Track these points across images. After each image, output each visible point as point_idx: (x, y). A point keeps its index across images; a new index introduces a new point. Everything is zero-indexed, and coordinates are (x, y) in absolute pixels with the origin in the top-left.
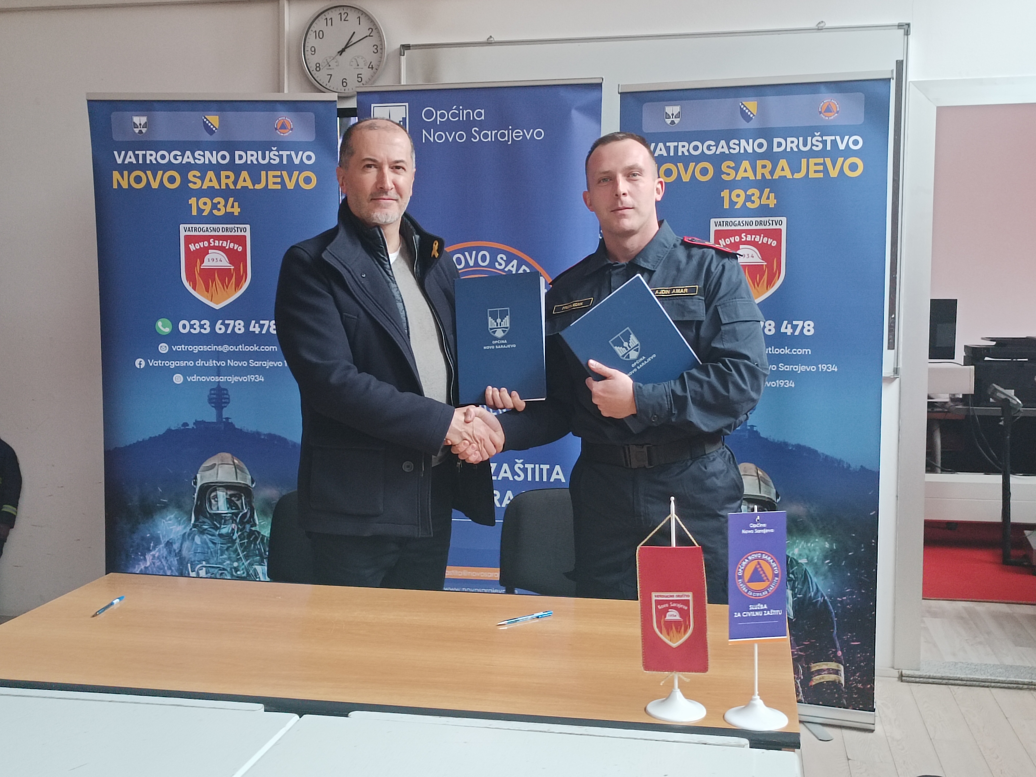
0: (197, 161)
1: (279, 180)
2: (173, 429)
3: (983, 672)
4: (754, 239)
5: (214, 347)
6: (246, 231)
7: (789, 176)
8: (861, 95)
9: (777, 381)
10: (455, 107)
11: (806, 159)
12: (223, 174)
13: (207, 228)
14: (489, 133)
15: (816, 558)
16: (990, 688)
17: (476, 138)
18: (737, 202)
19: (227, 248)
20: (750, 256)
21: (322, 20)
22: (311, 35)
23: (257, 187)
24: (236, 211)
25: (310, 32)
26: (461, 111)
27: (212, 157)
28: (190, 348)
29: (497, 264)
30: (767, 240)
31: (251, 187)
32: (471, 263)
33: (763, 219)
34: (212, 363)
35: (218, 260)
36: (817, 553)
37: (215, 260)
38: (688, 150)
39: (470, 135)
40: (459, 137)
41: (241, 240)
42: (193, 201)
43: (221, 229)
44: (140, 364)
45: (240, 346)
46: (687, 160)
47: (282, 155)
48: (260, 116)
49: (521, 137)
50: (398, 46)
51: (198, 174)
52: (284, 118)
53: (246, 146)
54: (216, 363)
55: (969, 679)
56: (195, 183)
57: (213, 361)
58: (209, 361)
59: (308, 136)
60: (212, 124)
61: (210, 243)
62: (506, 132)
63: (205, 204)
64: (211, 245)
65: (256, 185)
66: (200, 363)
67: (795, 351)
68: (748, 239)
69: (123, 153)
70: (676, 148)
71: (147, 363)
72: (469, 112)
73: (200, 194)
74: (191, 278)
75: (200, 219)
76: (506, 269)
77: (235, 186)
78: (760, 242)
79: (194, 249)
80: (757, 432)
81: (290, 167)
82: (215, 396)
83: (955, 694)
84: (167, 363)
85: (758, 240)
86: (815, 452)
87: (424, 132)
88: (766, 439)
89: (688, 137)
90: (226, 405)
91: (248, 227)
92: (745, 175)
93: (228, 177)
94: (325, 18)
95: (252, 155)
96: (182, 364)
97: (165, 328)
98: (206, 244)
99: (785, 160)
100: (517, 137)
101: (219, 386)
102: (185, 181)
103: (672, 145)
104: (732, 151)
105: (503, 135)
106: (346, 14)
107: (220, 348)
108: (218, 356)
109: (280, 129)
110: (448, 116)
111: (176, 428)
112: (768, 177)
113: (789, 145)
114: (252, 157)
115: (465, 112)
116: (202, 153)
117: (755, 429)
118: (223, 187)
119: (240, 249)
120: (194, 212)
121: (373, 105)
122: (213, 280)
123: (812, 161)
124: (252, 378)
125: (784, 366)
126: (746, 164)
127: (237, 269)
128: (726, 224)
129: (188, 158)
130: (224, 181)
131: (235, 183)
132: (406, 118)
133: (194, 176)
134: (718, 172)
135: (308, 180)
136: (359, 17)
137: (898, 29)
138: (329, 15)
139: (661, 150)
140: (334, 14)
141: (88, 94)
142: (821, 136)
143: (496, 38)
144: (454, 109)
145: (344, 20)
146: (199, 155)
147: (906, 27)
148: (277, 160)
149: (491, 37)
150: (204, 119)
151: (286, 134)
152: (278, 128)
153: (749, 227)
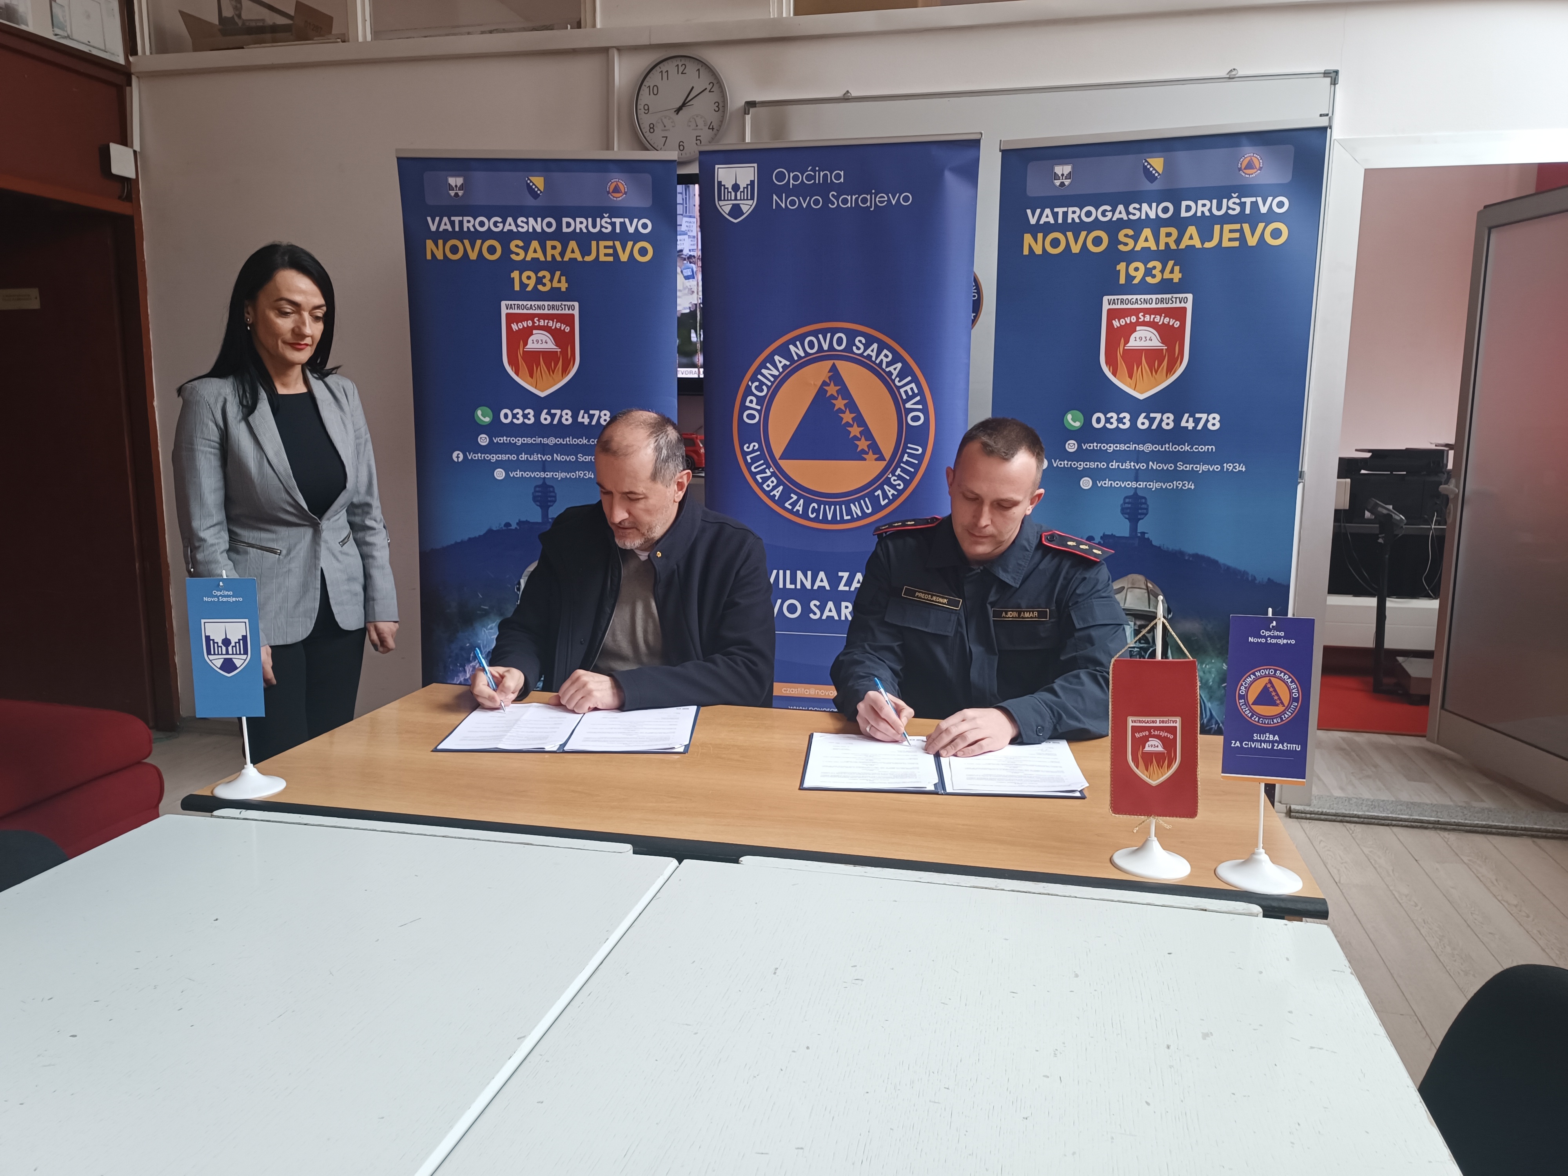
0: (520, 229)
1: (611, 251)
2: (494, 529)
3: (1381, 809)
4: (1154, 318)
5: (539, 439)
6: (574, 309)
7: (1198, 245)
8: (1291, 148)
9: (1175, 482)
10: (810, 168)
11: (1219, 226)
12: (549, 244)
13: (531, 305)
14: (849, 198)
15: (1211, 680)
16: (1391, 827)
17: (833, 204)
18: (1135, 277)
19: (553, 328)
20: (1148, 338)
21: (656, 74)
22: (645, 91)
23: (587, 259)
24: (564, 286)
25: (643, 87)
26: (817, 173)
27: (536, 225)
28: (513, 440)
29: (854, 348)
30: (1168, 321)
31: (580, 259)
32: (826, 347)
33: (1164, 296)
34: (536, 457)
35: (544, 341)
36: (1213, 676)
37: (540, 342)
38: (1079, 217)
39: (827, 201)
40: (815, 202)
41: (568, 319)
42: (515, 275)
43: (546, 307)
44: (458, 457)
45: (568, 439)
46: (1077, 228)
47: (615, 222)
48: (590, 177)
49: (886, 202)
50: (742, 104)
51: (521, 244)
52: (617, 180)
53: (575, 213)
54: (541, 458)
55: (1367, 817)
56: (518, 254)
57: (537, 455)
58: (534, 455)
59: (644, 202)
60: (536, 187)
61: (534, 323)
62: (869, 197)
63: (529, 278)
64: (536, 324)
65: (586, 257)
66: (523, 457)
67: (1196, 448)
68: (1146, 320)
69: (437, 219)
70: (1065, 214)
71: (465, 456)
72: (827, 174)
73: (523, 266)
74: (513, 362)
75: (524, 295)
76: (865, 354)
77: (562, 258)
78: (1160, 323)
79: (517, 329)
80: (1148, 539)
81: (624, 237)
82: (540, 494)
83: (1353, 833)
84: (488, 457)
85: (1158, 321)
86: (1215, 563)
87: (775, 197)
88: (1159, 548)
89: (1080, 201)
90: (551, 504)
91: (576, 304)
92: (1146, 245)
93: (554, 247)
94: (660, 70)
95: (581, 223)
96: (505, 457)
97: (485, 418)
98: (530, 323)
99: (1194, 227)
100: (881, 202)
101: (544, 483)
102: (507, 251)
103: (1060, 210)
104: (1131, 217)
105: (864, 201)
106: (684, 66)
107: (545, 441)
108: (544, 449)
109: (612, 192)
110: (802, 178)
111: (498, 528)
112: (1173, 246)
113: (1200, 209)
114: (581, 224)
115: (822, 174)
116: (525, 220)
117: (1146, 536)
118: (549, 258)
119: (568, 329)
120: (517, 287)
121: (717, 166)
122: (538, 365)
123: (1227, 227)
124: (580, 474)
125: (1183, 466)
126: (1147, 232)
127: (564, 352)
128: (1121, 302)
129: (510, 225)
130: (549, 252)
131: (562, 254)
132: (754, 180)
133: (517, 246)
134: (1114, 241)
135: (643, 252)
136: (699, 70)
137: (1324, 77)
138: (664, 67)
139: (1047, 217)
140: (670, 66)
141: (397, 150)
142: (1239, 197)
143: (854, 93)
144: (809, 171)
145: (682, 73)
146: (522, 222)
147: (1333, 75)
148: (610, 228)
149: (848, 92)
150: (529, 182)
151: (619, 199)
152: (611, 191)
153: (1148, 306)
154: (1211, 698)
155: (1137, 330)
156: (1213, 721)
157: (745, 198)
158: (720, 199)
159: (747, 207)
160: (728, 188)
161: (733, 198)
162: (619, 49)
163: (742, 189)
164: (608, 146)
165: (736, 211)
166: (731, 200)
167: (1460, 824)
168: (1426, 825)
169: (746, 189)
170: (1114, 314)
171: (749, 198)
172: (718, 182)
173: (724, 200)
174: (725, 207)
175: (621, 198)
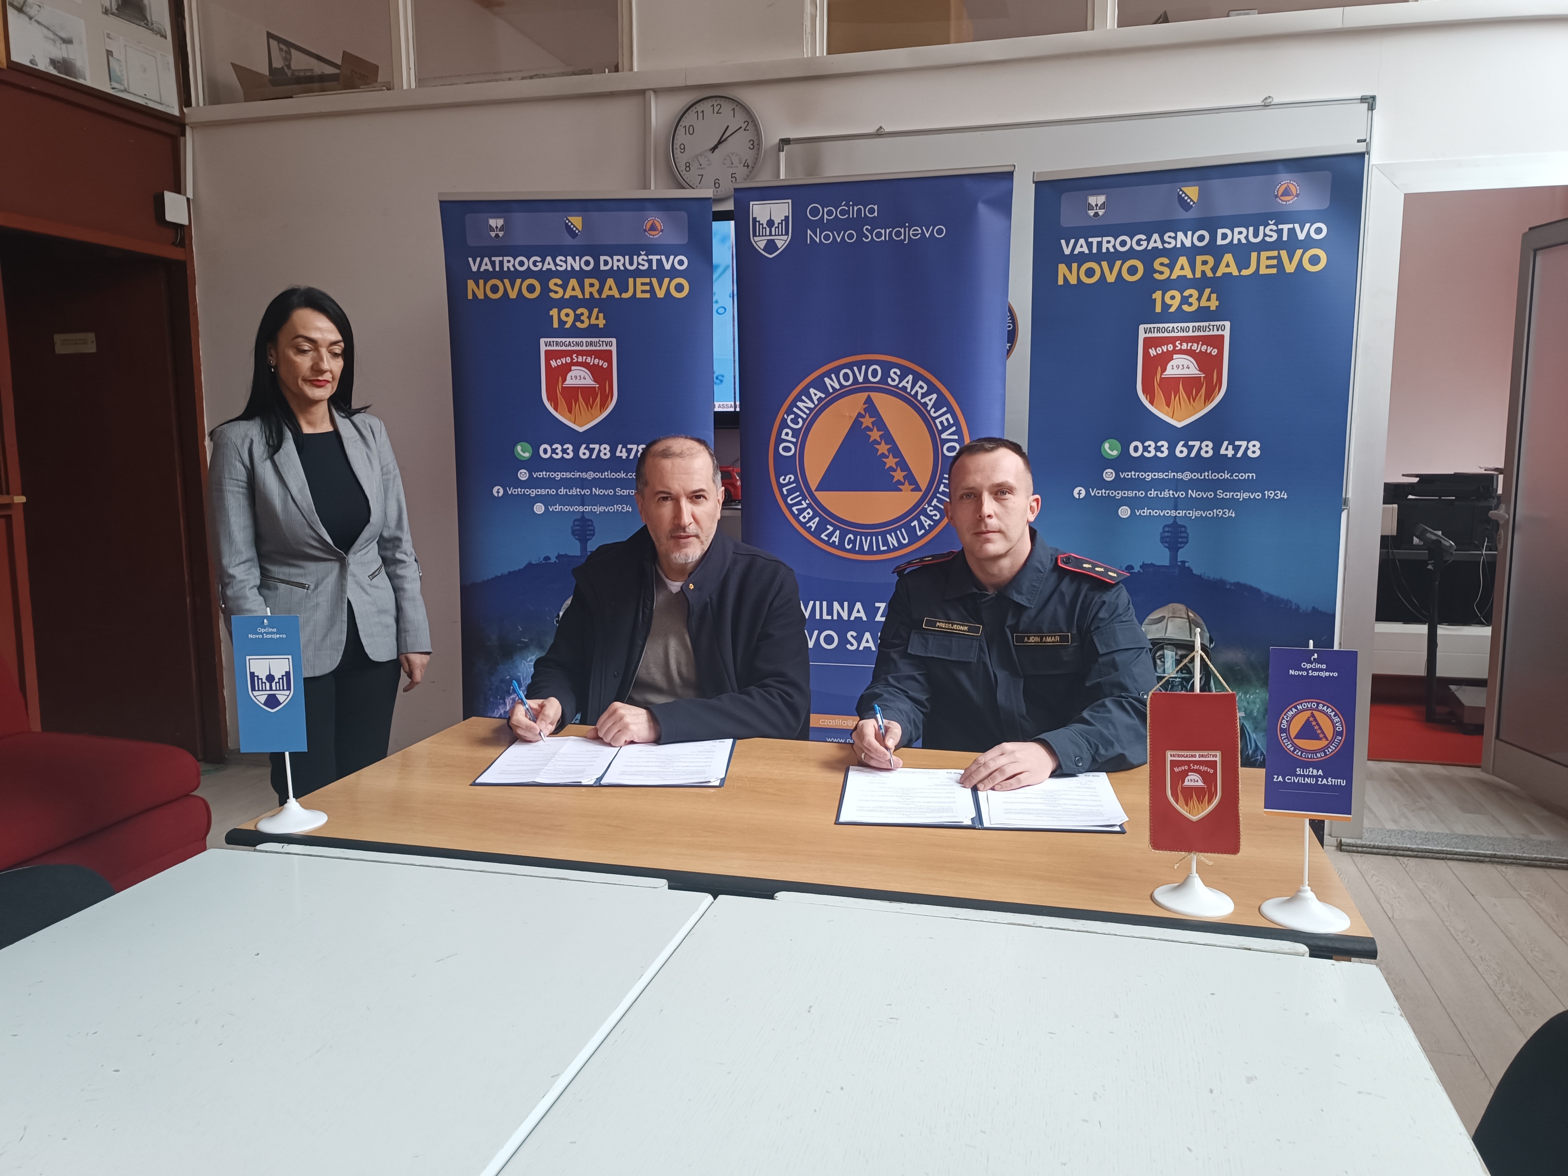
0: (558, 268)
1: (648, 288)
2: (534, 563)
3: (1436, 843)
4: (1191, 347)
5: (578, 474)
6: (612, 345)
7: (1235, 273)
8: (1328, 174)
9: (1215, 511)
10: (844, 203)
11: (1256, 253)
12: (587, 281)
13: (570, 342)
14: (883, 232)
15: (1255, 711)
16: (1446, 861)
17: (867, 237)
18: (1172, 305)
19: (591, 364)
20: (1185, 367)
21: (692, 114)
22: (681, 131)
23: (624, 296)
24: (601, 322)
25: (679, 127)
26: (851, 207)
27: (574, 263)
28: (553, 475)
29: (889, 380)
30: (1205, 348)
31: (617, 296)
32: (861, 379)
33: (1201, 324)
34: (575, 491)
35: (582, 377)
36: (1258, 706)
37: (578, 378)
38: (1114, 246)
39: (861, 235)
40: (848, 236)
41: (606, 355)
42: (554, 312)
43: (584, 343)
44: (498, 492)
45: (606, 473)
46: (1112, 257)
47: (652, 259)
48: (627, 216)
49: (920, 235)
50: (776, 141)
51: (559, 282)
52: (654, 218)
53: (612, 251)
54: (580, 492)
55: (1420, 850)
56: (556, 292)
57: (576, 489)
58: (573, 489)
59: (681, 239)
60: (574, 226)
61: (572, 359)
62: (902, 230)
63: (567, 315)
64: (574, 361)
65: (623, 294)
66: (562, 491)
67: (1236, 476)
68: (1183, 348)
69: (478, 259)
70: (1100, 244)
71: (505, 491)
72: (860, 208)
73: (561, 304)
74: (552, 398)
75: (563, 332)
76: (900, 386)
77: (600, 295)
78: (1197, 351)
79: (556, 365)
80: (1189, 568)
81: (660, 273)
82: (579, 528)
83: (1406, 867)
84: (528, 492)
85: (1195, 349)
86: (1257, 591)
87: (809, 232)
88: (1200, 576)
89: (1114, 231)
90: (590, 537)
91: (614, 340)
92: (1182, 273)
93: (592, 285)
94: (696, 110)
95: (619, 261)
96: (543, 492)
97: (524, 453)
98: (568, 360)
99: (1230, 255)
100: (915, 235)
101: (583, 517)
102: (546, 289)
103: (1095, 240)
104: (1166, 245)
105: (898, 234)
106: (719, 106)
107: (584, 475)
108: (582, 483)
109: (649, 230)
110: (837, 213)
111: (537, 562)
112: (1210, 274)
113: (1236, 237)
115: (855, 209)
116: (564, 259)
117: (1187, 565)
118: (587, 296)
119: (605, 365)
120: (556, 325)
121: (751, 203)
122: (577, 400)
123: (1264, 255)
124: (618, 507)
125: (1223, 494)
126: (1183, 260)
127: (602, 388)
128: (1157, 330)
129: (548, 264)
130: (588, 290)
131: (600, 291)
132: (788, 216)
133: (556, 284)
134: (1150, 270)
135: (679, 288)
136: (734, 109)
137: (1361, 102)
138: (700, 107)
139: (1082, 247)
140: (706, 107)
141: (440, 194)
142: (1276, 224)
143: (887, 129)
144: (843, 206)
145: (717, 113)
146: (561, 260)
147: (1370, 101)
148: (647, 265)
149: (881, 127)
150: (567, 221)
151: (655, 237)
152: (647, 229)
153: (1185, 334)
154: (1256, 729)
155: (1174, 358)
156: (1259, 753)
157: (780, 234)
158: (755, 235)
159: (782, 242)
160: (762, 224)
161: (768, 234)
162: (655, 91)
163: (776, 225)
164: (645, 186)
165: (771, 246)
166: (766, 236)
167: (1517, 857)
168: (1482, 858)
169: (780, 225)
170: (1150, 343)
171: (784, 233)
172: (753, 218)
173: (759, 236)
174: (760, 243)
175: (657, 236)
